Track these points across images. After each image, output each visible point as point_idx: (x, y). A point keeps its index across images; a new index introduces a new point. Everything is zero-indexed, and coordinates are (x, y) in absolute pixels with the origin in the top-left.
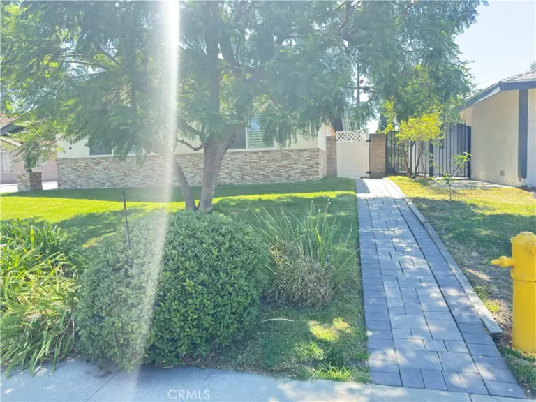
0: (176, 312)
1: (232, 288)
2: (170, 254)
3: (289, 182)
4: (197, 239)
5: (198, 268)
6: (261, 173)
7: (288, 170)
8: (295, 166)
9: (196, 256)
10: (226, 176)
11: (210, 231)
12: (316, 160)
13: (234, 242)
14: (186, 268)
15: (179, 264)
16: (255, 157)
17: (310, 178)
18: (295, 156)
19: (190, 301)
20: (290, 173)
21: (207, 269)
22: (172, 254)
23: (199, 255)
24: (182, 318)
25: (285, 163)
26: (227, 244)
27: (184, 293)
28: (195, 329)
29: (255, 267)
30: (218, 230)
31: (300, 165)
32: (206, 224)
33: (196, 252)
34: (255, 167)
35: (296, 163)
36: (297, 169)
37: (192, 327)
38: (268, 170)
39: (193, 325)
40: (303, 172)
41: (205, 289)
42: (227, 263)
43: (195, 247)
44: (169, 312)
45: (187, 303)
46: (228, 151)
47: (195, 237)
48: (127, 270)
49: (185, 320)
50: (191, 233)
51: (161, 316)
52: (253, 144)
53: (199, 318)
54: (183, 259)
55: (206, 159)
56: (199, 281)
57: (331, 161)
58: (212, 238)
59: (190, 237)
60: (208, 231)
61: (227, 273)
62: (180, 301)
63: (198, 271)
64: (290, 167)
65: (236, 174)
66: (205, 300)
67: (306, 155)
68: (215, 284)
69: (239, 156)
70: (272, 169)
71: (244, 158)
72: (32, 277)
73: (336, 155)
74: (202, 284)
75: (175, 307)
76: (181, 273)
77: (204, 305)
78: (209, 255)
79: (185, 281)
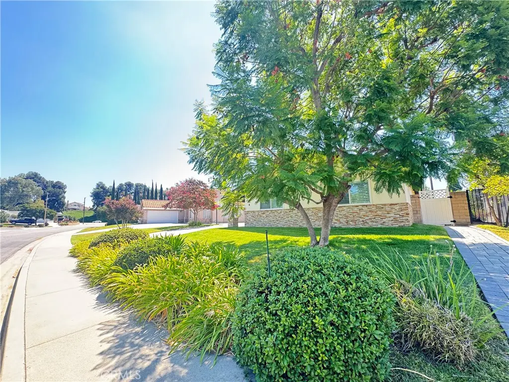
0: (307, 348)
1: (363, 335)
2: (301, 287)
3: (384, 226)
4: (324, 275)
5: (326, 306)
6: (361, 220)
7: (382, 219)
8: (388, 215)
9: (324, 293)
10: (336, 222)
11: (335, 268)
12: (405, 211)
13: (360, 283)
14: (315, 304)
15: (309, 299)
16: (356, 209)
17: (402, 224)
18: (388, 208)
19: (320, 341)
20: (384, 220)
21: (336, 308)
22: (302, 287)
23: (327, 292)
24: (312, 355)
25: (379, 213)
26: (354, 285)
27: (314, 329)
28: (326, 371)
29: (384, 312)
30: (342, 269)
31: (392, 215)
32: (331, 261)
33: (324, 289)
34: (357, 216)
35: (388, 213)
36: (390, 217)
37: (322, 368)
38: (367, 218)
39: (323, 366)
40: (395, 219)
41: (335, 330)
42: (356, 305)
43: (322, 282)
44: (301, 347)
45: (318, 342)
46: (339, 205)
47: (322, 273)
48: (267, 295)
49: (316, 359)
50: (318, 268)
51: (293, 348)
52: (354, 200)
53: (329, 361)
54: (312, 294)
55: (324, 210)
56: (329, 321)
57: (417, 212)
58: (338, 276)
59: (318, 272)
60: (334, 269)
61: (357, 317)
62: (310, 336)
63: (327, 309)
64: (384, 216)
65: (343, 220)
66: (336, 343)
67: (397, 207)
68: (345, 328)
69: (345, 208)
70: (369, 217)
71: (348, 210)
72: (216, 281)
73: (420, 208)
74: (332, 324)
75: (306, 343)
76: (310, 308)
77: (335, 348)
78: (336, 294)
79: (314, 318)
